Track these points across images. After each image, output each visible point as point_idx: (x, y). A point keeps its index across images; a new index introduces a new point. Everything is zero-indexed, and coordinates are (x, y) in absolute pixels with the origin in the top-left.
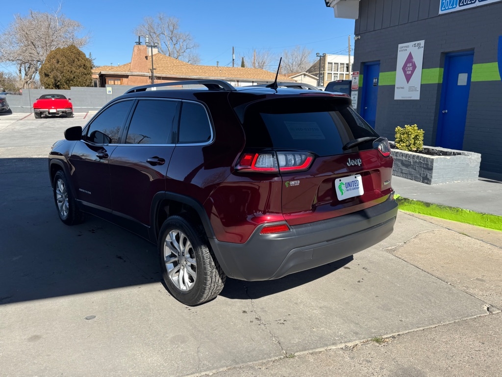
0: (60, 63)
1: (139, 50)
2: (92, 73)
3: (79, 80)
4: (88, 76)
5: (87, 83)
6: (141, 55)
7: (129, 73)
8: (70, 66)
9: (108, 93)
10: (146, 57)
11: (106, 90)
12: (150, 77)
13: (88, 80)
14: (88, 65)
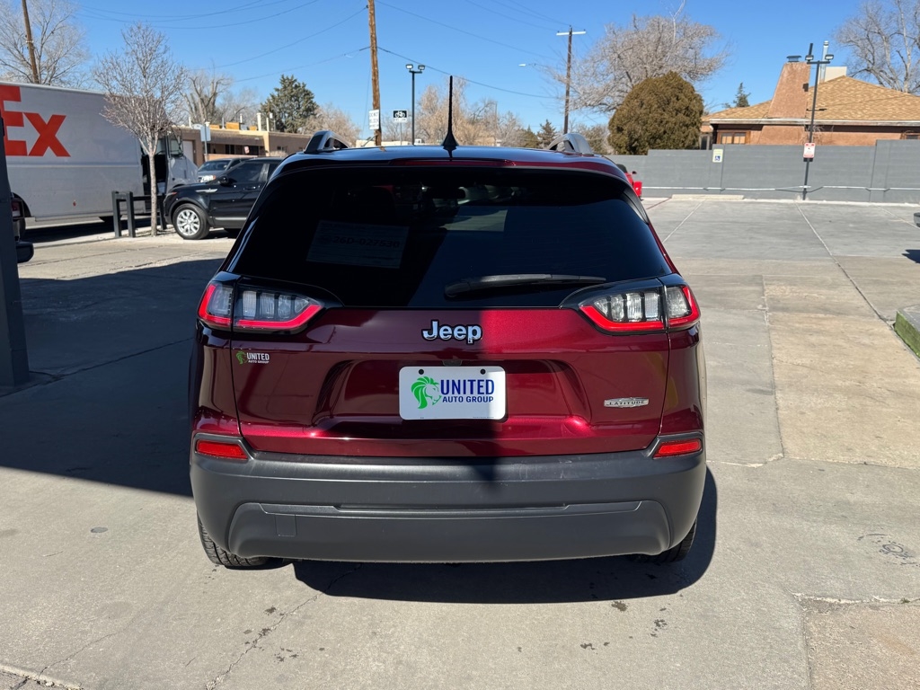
0: (644, 106)
1: (793, 72)
2: (701, 123)
3: (673, 137)
4: (692, 129)
5: (687, 143)
6: (794, 82)
7: (763, 120)
8: (660, 111)
9: (714, 161)
10: (806, 87)
11: (712, 154)
12: (807, 126)
13: (689, 137)
14: (696, 108)
